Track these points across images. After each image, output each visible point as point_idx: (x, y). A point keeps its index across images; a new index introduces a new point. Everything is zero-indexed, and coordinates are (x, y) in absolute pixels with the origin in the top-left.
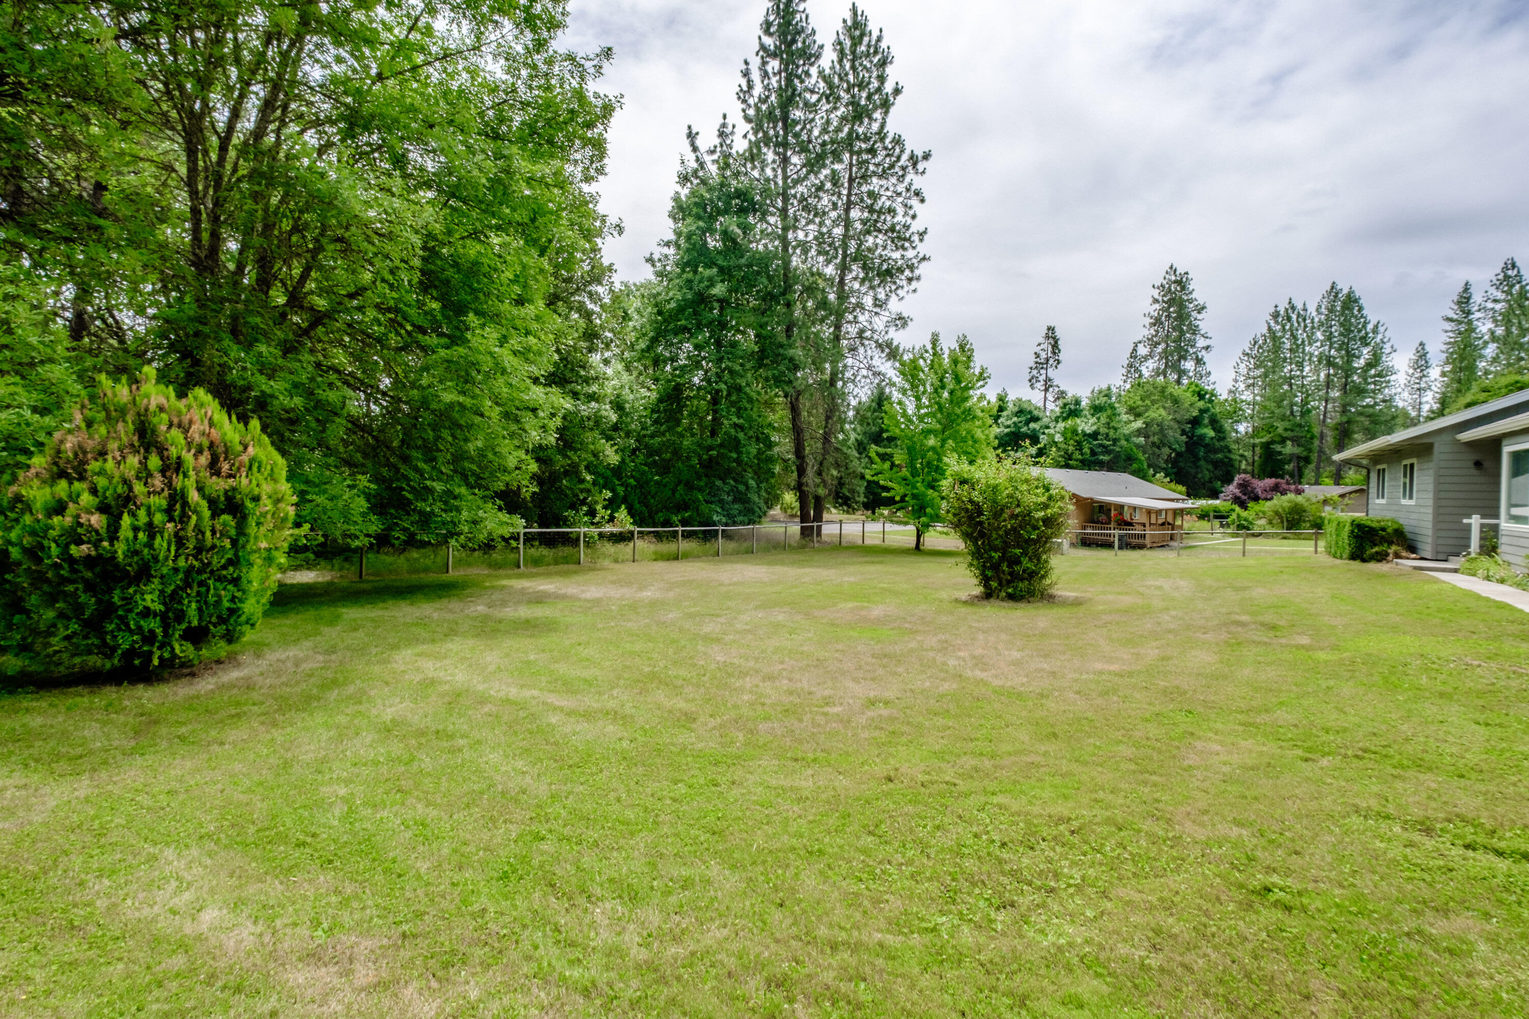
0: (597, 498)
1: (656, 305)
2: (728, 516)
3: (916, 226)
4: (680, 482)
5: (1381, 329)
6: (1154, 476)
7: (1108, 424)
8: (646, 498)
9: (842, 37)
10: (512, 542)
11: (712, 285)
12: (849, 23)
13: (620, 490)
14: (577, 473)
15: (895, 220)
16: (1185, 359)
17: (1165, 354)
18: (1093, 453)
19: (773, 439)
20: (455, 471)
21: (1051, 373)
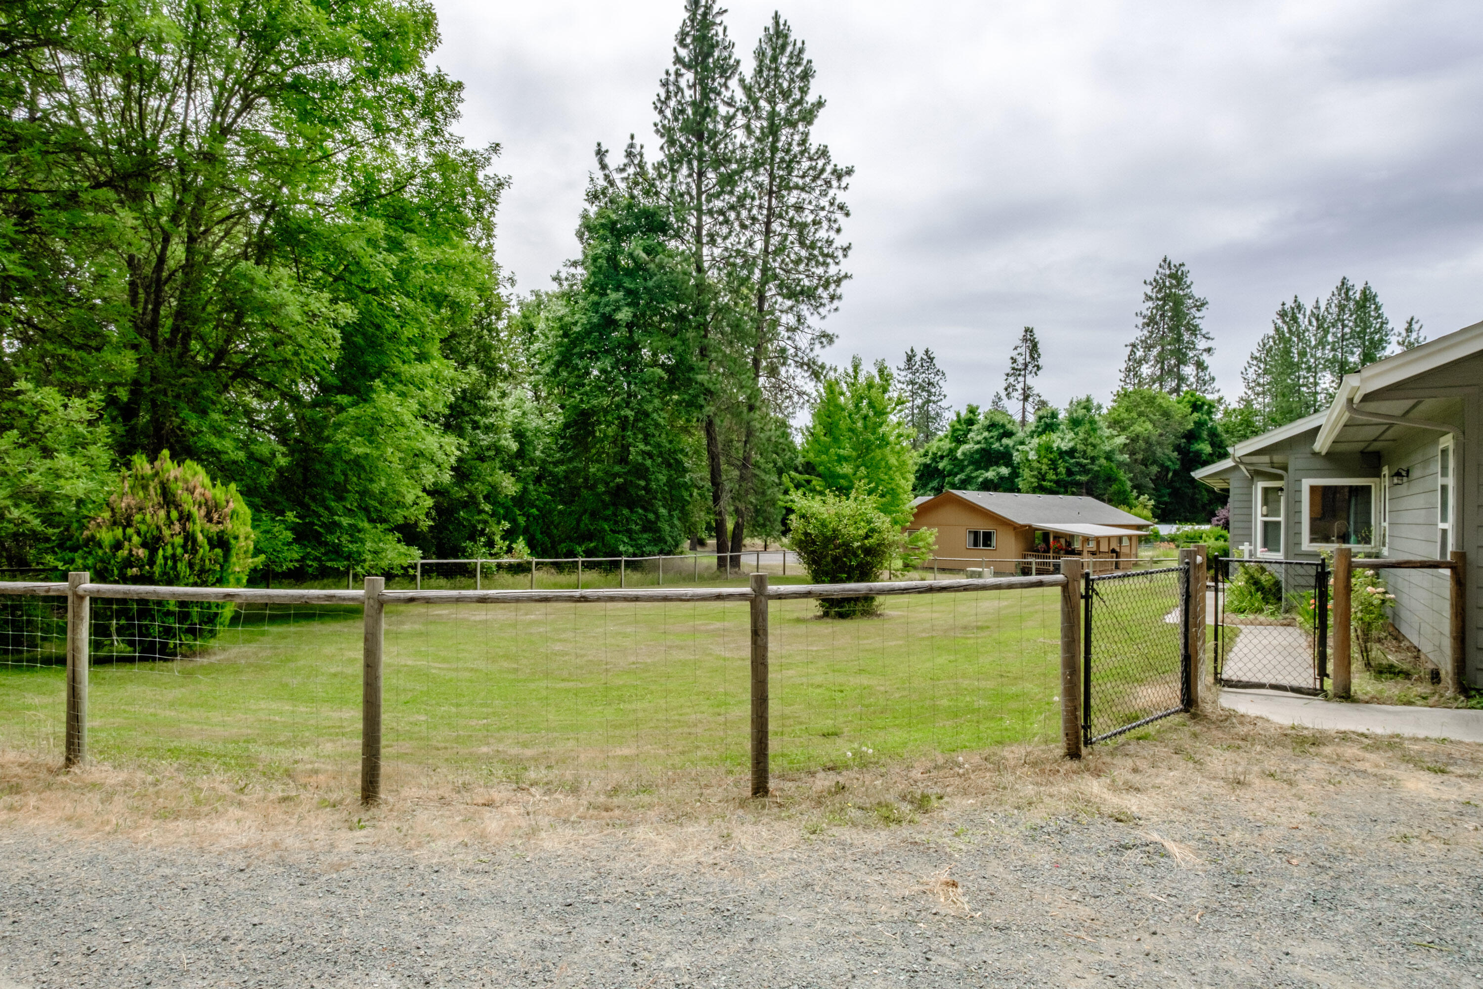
0: (495, 528)
1: (561, 328)
2: (639, 547)
3: (840, 241)
4: (585, 511)
5: (1415, 327)
6: (1137, 498)
7: (1086, 440)
8: (548, 528)
9: (764, 46)
10: (410, 570)
11: (618, 309)
12: (772, 31)
13: (522, 520)
14: (477, 504)
15: (817, 236)
16: (1185, 364)
17: (1161, 359)
18: (1069, 472)
19: (686, 465)
20: (359, 507)
21: (1031, 380)
